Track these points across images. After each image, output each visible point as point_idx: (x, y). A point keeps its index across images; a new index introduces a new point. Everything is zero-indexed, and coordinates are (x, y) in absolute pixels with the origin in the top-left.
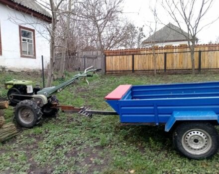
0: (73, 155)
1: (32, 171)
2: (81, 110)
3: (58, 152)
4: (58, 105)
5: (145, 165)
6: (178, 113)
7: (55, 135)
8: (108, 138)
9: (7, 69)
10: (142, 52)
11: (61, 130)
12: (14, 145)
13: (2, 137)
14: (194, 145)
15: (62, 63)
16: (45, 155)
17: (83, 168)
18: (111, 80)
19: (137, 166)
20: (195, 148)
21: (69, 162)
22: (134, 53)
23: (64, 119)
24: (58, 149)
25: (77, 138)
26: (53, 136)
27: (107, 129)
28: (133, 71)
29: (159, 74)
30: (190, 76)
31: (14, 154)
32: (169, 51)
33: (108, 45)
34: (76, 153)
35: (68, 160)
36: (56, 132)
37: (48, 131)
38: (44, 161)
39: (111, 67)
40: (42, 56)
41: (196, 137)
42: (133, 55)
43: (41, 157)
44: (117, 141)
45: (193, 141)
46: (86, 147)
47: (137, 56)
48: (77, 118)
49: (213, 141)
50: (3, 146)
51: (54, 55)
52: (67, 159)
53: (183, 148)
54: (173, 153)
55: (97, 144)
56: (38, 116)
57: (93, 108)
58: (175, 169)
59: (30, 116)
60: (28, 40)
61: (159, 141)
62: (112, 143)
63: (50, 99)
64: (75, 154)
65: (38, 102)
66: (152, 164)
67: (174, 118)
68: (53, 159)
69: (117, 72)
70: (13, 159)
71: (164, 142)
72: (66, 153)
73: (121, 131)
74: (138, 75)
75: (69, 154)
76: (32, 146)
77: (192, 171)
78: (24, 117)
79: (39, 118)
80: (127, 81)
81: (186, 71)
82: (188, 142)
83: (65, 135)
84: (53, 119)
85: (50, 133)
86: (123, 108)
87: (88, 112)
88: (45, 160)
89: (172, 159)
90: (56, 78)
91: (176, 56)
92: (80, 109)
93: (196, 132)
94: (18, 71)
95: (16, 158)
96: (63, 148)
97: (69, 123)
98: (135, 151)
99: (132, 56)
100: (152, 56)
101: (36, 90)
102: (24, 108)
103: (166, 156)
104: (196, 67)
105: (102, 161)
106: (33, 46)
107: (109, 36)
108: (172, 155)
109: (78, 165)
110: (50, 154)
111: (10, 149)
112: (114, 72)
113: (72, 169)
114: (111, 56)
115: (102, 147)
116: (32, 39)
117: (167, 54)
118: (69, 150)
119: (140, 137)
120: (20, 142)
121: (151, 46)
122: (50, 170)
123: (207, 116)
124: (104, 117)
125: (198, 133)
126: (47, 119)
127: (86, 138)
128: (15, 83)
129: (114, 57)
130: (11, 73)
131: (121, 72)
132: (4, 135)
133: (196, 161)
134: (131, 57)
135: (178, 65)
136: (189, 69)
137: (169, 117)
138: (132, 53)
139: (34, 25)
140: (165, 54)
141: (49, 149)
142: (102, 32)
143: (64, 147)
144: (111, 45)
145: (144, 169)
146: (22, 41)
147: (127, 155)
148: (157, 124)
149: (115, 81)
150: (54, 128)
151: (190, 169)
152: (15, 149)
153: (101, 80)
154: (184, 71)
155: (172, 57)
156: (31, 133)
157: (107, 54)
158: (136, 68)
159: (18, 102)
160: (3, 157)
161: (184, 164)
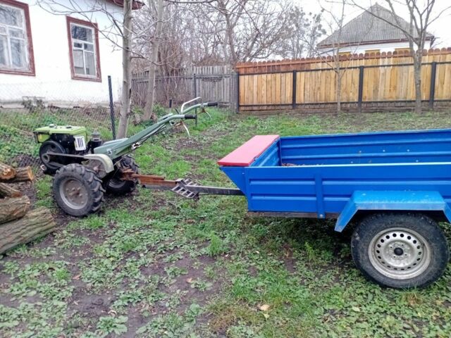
0: (155, 272)
1: (76, 299)
2: (178, 186)
3: (128, 265)
4: (135, 175)
5: (291, 295)
6: (364, 194)
7: (126, 232)
8: (226, 241)
9: (47, 102)
10: (313, 67)
11: (139, 222)
12: (49, 250)
13: (27, 235)
14: (393, 260)
15: (149, 90)
16: (103, 269)
17: (172, 297)
18: (247, 125)
19: (274, 296)
20: (396, 265)
21: (146, 284)
22: (296, 68)
23: (147, 201)
24: (130, 260)
25: (167, 238)
26: (123, 233)
27: (227, 222)
28: (294, 104)
29: (347, 110)
30: (410, 116)
31: (47, 266)
32: (370, 62)
33: (248, 51)
34: (161, 267)
35: (146, 281)
36: (129, 226)
37: (115, 223)
38: (101, 282)
39: (251, 98)
40: (109, 77)
41: (399, 245)
42: (294, 73)
43: (95, 274)
44: (244, 246)
45: (392, 251)
46: (181, 257)
47: (303, 73)
48: (173, 199)
49: (433, 253)
50: (28, 250)
51: (130, 74)
52: (143, 278)
53: (371, 265)
54: (351, 273)
55: (203, 251)
56: (96, 195)
57: (205, 181)
58: (350, 307)
59: (80, 195)
60: (86, 46)
61: (327, 249)
62: (233, 250)
63: (118, 163)
64: (159, 269)
65: (95, 168)
66: (306, 295)
67: (355, 204)
68: (118, 278)
69: (261, 108)
70: (43, 277)
71: (336, 252)
72: (143, 268)
73: (254, 227)
74: (304, 114)
75: (149, 270)
76: (81, 253)
77: (385, 312)
78: (71, 197)
79: (97, 199)
80: (280, 126)
81: (403, 104)
82: (382, 254)
83: (145, 232)
84: (126, 200)
85: (118, 228)
86: (253, 183)
87: (191, 189)
88: (103, 280)
89: (348, 285)
90: (138, 120)
91: (384, 74)
92: (176, 183)
93: (398, 234)
94: (66, 107)
95: (49, 274)
96: (139, 257)
97: (155, 210)
98: (276, 267)
99: (292, 74)
100: (333, 73)
101: (92, 145)
102: (69, 179)
103: (338, 280)
104: (425, 96)
105: (209, 285)
106: (95, 56)
107: (250, 33)
108: (349, 279)
109: (162, 290)
110: (113, 268)
111: (41, 257)
112: (255, 108)
113: (150, 298)
114: (249, 74)
115: (213, 257)
116: (94, 43)
117: (366, 71)
118: (150, 260)
119: (290, 240)
120: (60, 244)
121: (331, 54)
122: (109, 299)
123: (423, 202)
124: (225, 198)
125: (402, 236)
126: (116, 200)
127: (185, 239)
128: (52, 131)
129: (255, 76)
130: (55, 110)
131: (270, 108)
132: (30, 230)
133: (397, 292)
134: (289, 76)
135: (387, 93)
136: (410, 101)
137: (346, 202)
138: (293, 68)
139: (87, 14)
140: (362, 68)
141: (112, 259)
142: (235, 24)
143: (142, 255)
144: (253, 52)
145: (289, 304)
146: (74, 48)
147: (260, 274)
148: (321, 216)
149: (256, 126)
150: (125, 218)
151: (380, 308)
152: (50, 258)
153: (228, 124)
154: (399, 104)
155: (375, 76)
156: (82, 227)
157: (242, 71)
158: (300, 98)
159: (59, 169)
160: (26, 272)
161: (370, 296)
